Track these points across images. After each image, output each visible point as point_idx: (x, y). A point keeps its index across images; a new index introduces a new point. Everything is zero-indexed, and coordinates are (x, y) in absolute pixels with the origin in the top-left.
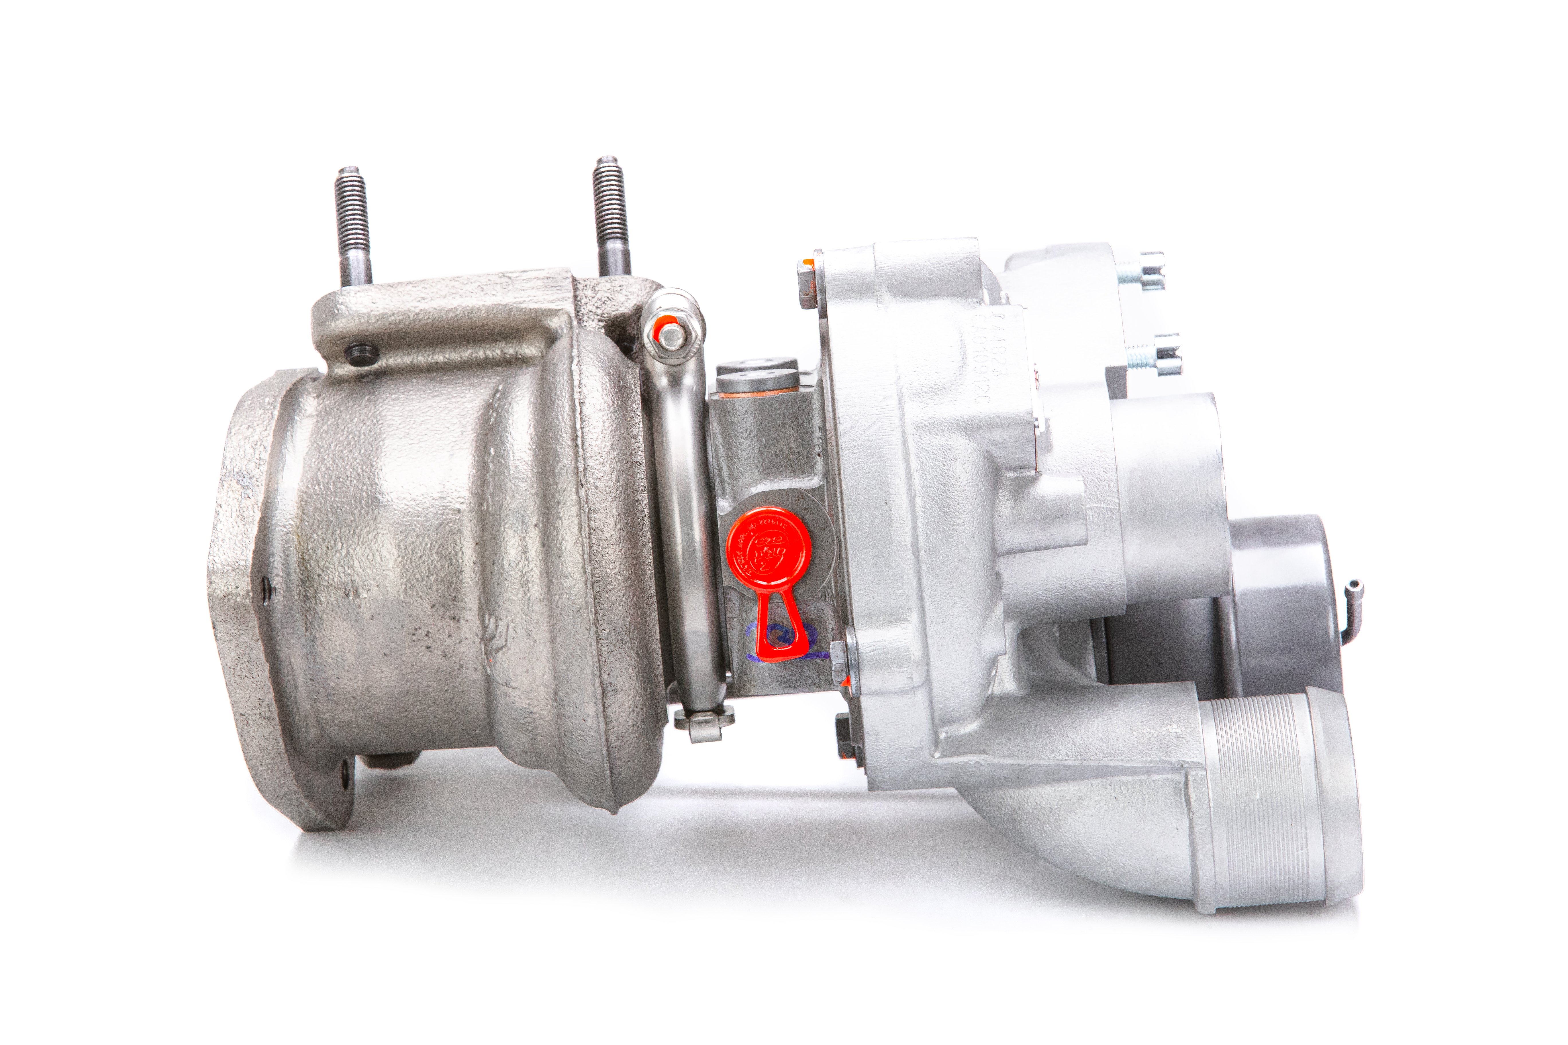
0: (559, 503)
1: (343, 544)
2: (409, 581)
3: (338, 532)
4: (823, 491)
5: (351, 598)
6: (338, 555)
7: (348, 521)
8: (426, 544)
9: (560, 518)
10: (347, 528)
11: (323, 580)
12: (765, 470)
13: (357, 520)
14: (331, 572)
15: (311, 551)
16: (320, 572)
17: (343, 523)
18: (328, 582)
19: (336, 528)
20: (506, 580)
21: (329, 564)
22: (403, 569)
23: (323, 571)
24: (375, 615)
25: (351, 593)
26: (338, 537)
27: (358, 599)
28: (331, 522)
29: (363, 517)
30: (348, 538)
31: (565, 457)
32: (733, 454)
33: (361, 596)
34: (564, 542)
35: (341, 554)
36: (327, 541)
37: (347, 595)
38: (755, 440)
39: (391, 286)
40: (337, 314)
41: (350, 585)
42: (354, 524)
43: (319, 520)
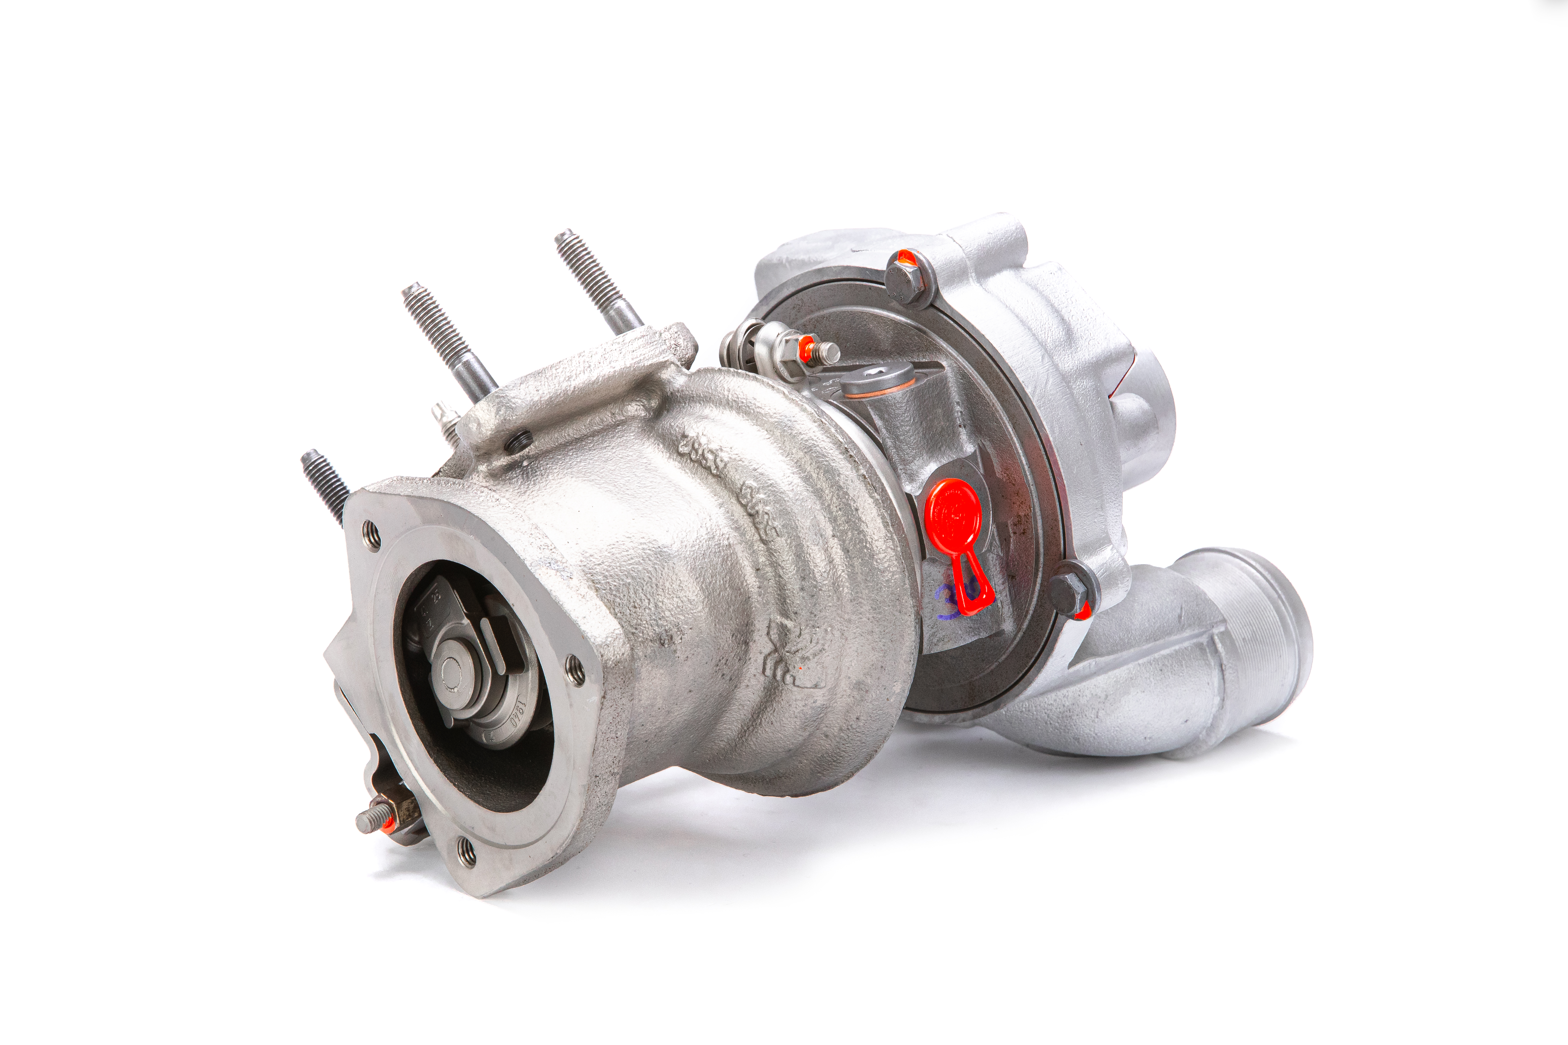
0: (857, 510)
1: (649, 600)
2: (716, 617)
3: (641, 591)
4: (976, 456)
5: (666, 646)
6: (647, 611)
7: (646, 579)
8: (720, 581)
9: (863, 522)
10: (648, 585)
11: (638, 637)
12: (929, 449)
13: (655, 575)
14: (645, 627)
15: (619, 614)
16: (634, 631)
17: (642, 581)
18: (643, 638)
19: (637, 587)
20: (820, 590)
21: (641, 621)
22: (711, 607)
23: (636, 629)
24: (690, 656)
25: (667, 642)
26: (643, 595)
27: (673, 645)
28: (629, 584)
29: (660, 572)
30: (653, 593)
31: (844, 469)
32: (901, 442)
33: (676, 642)
34: (874, 541)
35: (650, 609)
36: (632, 601)
37: (663, 645)
38: (918, 425)
39: (539, 373)
40: (516, 407)
41: (664, 635)
42: (654, 579)
43: (615, 585)
